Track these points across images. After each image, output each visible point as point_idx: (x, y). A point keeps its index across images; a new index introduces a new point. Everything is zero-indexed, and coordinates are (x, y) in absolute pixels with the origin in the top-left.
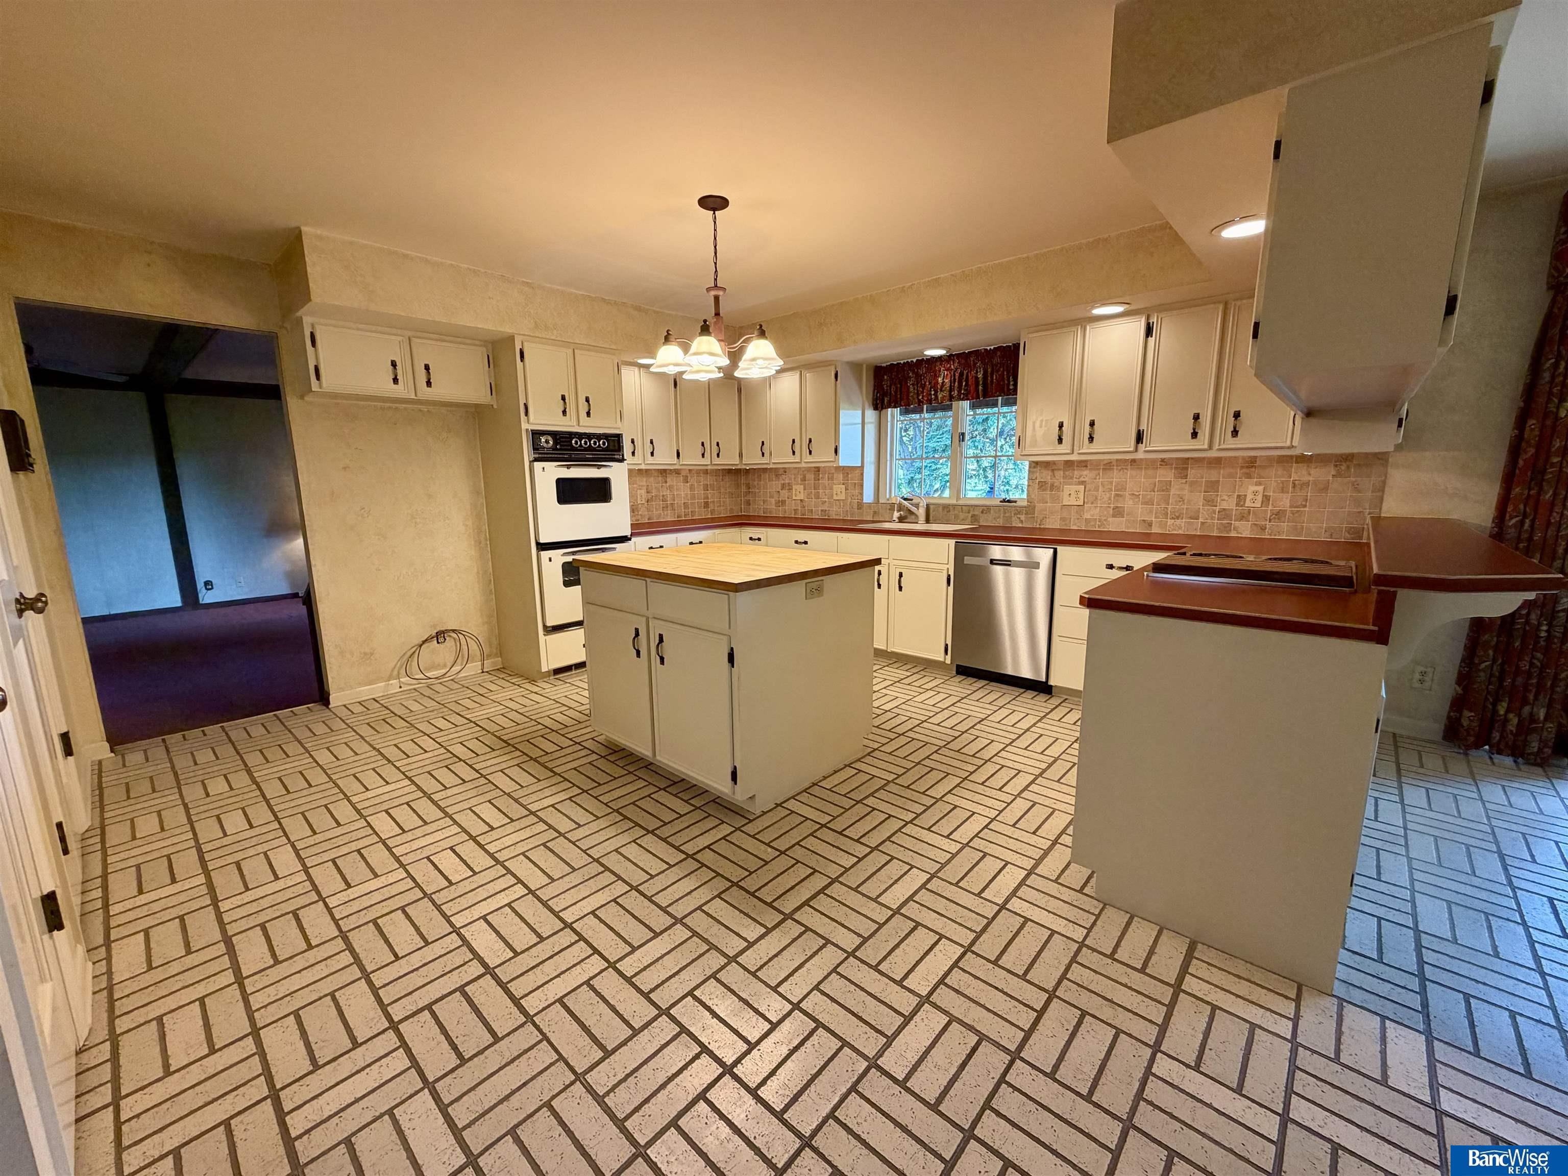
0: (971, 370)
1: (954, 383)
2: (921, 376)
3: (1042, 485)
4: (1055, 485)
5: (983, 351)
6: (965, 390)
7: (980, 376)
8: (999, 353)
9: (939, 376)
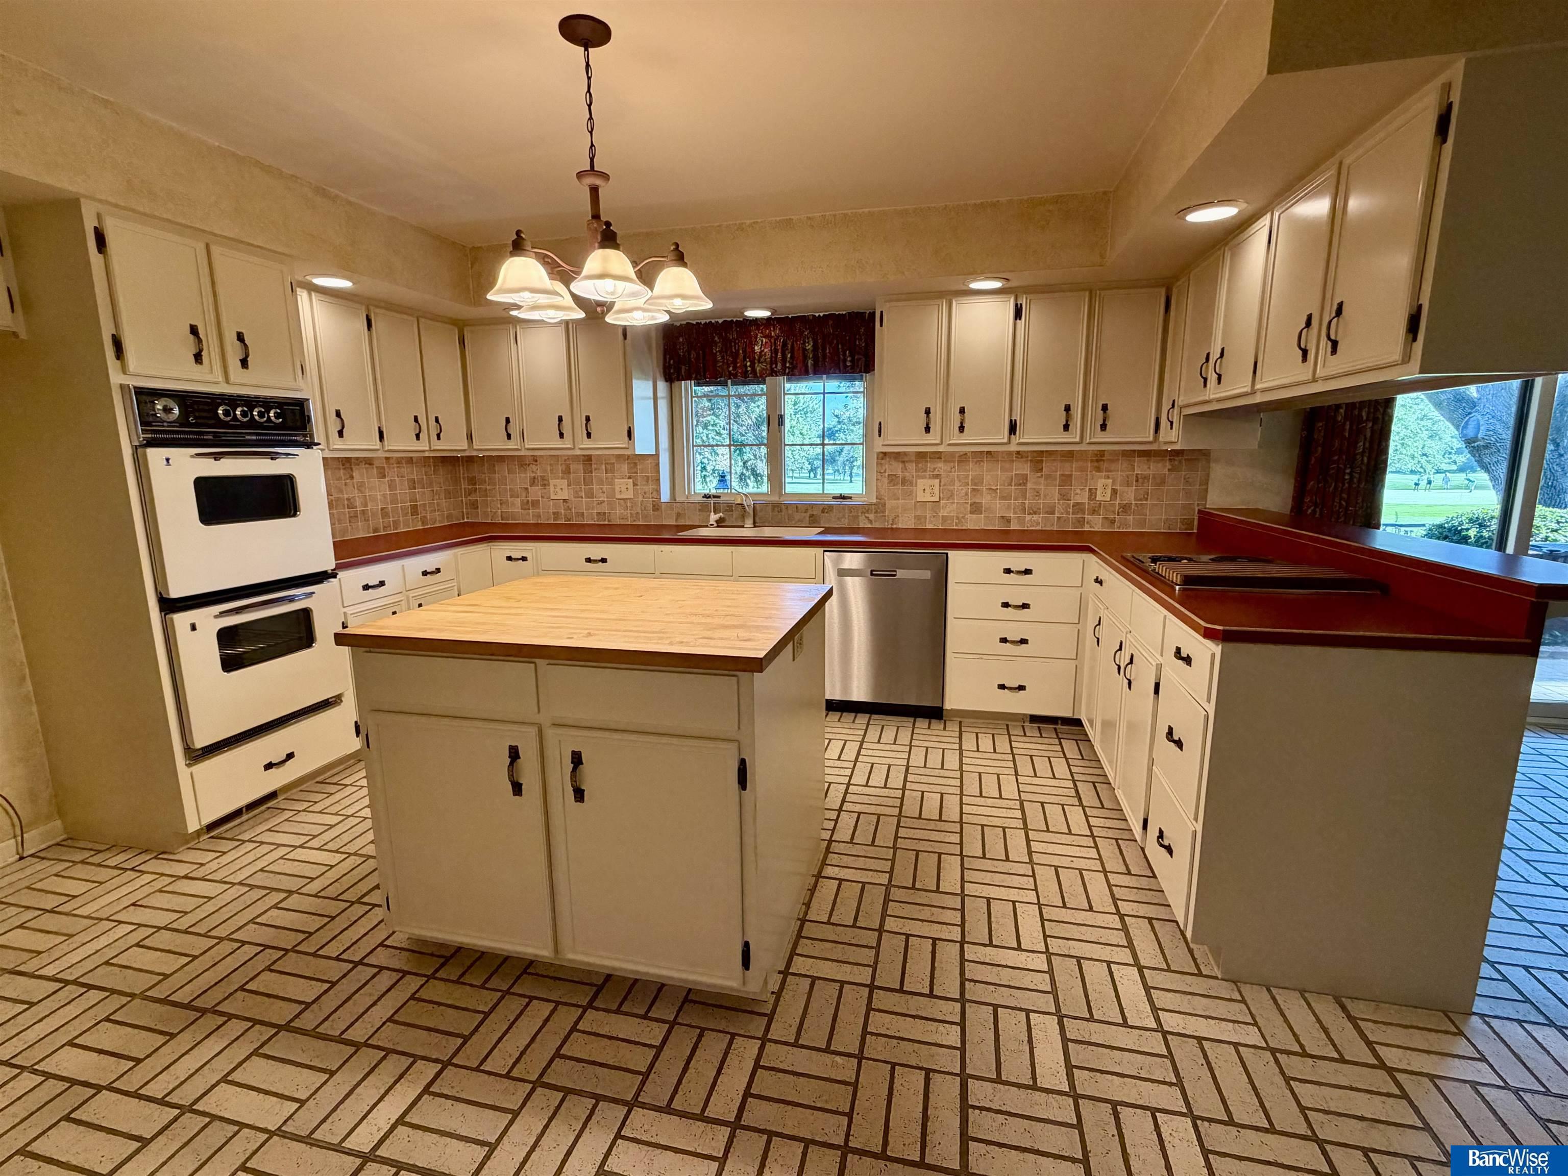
0: (796, 341)
1: (777, 355)
2: (731, 341)
3: (892, 479)
4: (907, 478)
5: (811, 318)
6: (791, 363)
7: (809, 347)
8: (831, 322)
9: (756, 343)
